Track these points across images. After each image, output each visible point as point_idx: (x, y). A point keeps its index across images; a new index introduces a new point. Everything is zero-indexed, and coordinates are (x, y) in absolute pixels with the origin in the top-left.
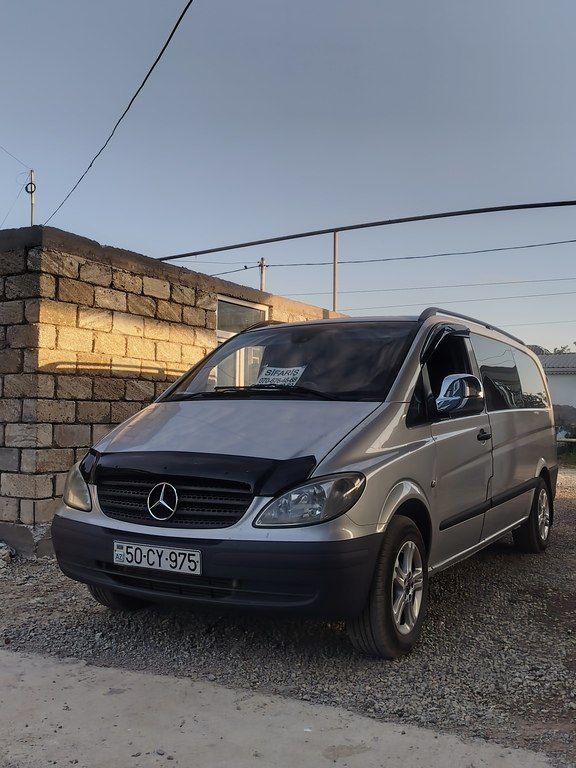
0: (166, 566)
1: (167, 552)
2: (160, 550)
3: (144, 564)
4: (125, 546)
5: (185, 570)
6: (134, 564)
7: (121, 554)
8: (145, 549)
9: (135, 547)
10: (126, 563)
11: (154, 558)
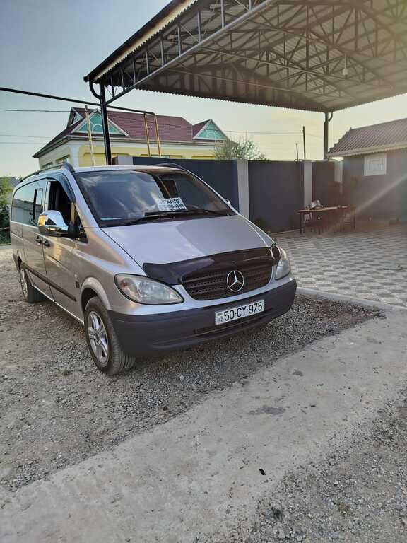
0: (247, 314)
1: (248, 306)
2: (244, 307)
3: (236, 317)
4: (223, 312)
5: (257, 312)
6: (230, 320)
7: (221, 318)
8: (235, 309)
9: (229, 310)
10: (225, 322)
11: (241, 312)
